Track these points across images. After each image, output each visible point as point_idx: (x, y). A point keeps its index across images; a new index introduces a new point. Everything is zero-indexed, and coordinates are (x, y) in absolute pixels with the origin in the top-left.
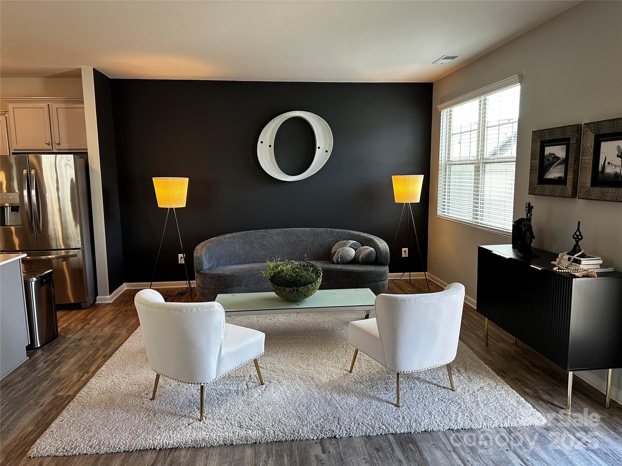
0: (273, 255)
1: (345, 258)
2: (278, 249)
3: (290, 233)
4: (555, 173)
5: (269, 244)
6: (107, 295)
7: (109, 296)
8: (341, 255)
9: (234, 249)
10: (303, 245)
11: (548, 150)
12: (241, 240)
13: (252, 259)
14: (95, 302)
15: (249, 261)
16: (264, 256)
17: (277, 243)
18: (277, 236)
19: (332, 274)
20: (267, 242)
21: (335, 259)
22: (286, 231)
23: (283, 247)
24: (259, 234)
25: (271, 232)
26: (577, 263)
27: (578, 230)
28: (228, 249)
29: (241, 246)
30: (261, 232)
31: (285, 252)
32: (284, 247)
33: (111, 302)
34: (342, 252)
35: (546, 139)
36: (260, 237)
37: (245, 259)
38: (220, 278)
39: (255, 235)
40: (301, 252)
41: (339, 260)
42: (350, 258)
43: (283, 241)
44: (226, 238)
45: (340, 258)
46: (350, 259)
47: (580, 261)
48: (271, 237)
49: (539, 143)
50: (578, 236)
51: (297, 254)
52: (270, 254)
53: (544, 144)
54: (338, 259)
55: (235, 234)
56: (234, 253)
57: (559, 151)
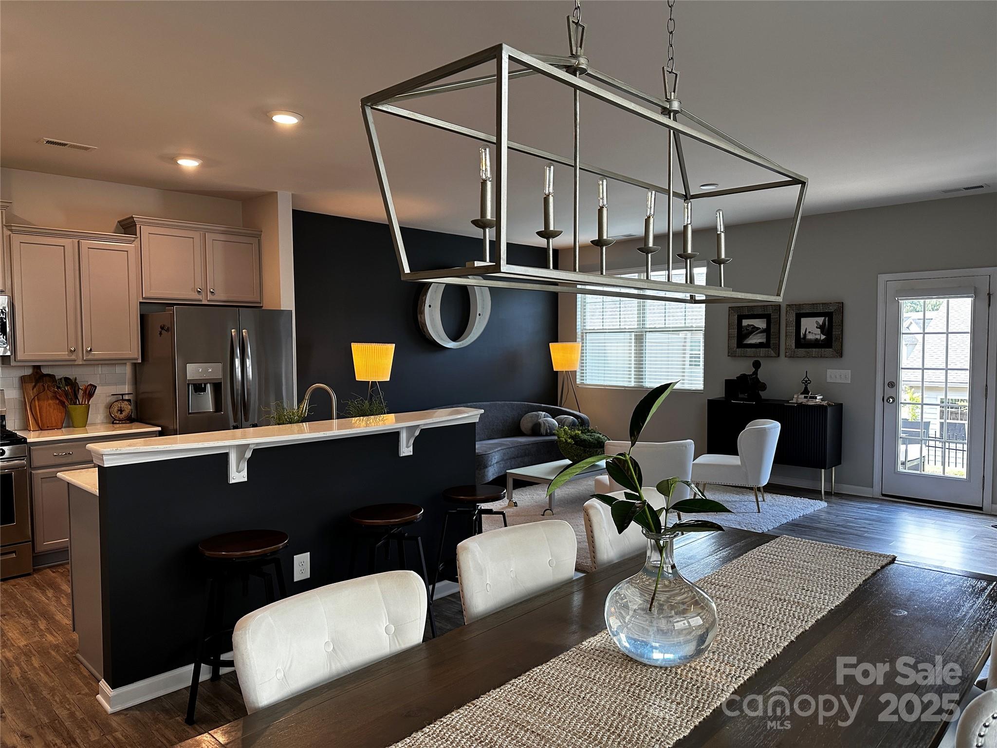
4: (754, 340)
11: (745, 322)
21: (543, 431)
26: (814, 398)
27: (806, 376)
35: (744, 314)
41: (549, 431)
47: (816, 397)
49: (736, 316)
50: (806, 381)
53: (741, 318)
54: (546, 431)
57: (761, 324)
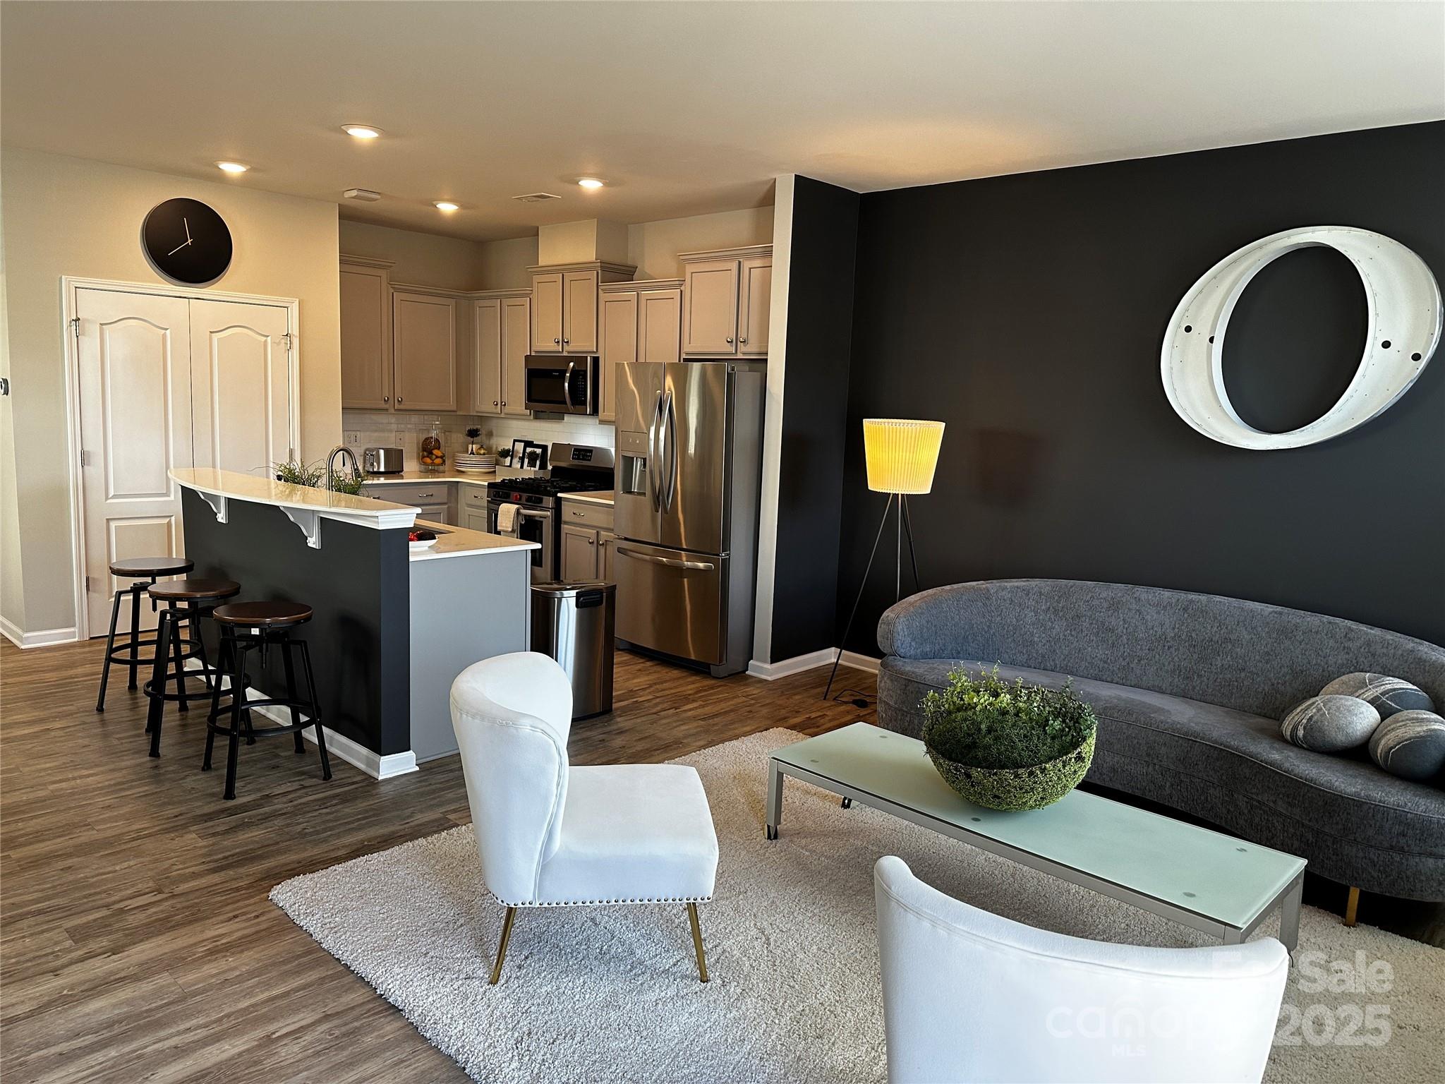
0: (1132, 666)
1: (1320, 730)
2: (1149, 650)
3: (1202, 612)
5: (1125, 631)
6: (765, 662)
7: (768, 666)
8: (1311, 718)
9: (1017, 621)
10: (1235, 656)
12: (1046, 602)
13: (1064, 660)
14: (744, 672)
15: (1056, 665)
16: (1101, 660)
17: (1151, 632)
18: (1158, 613)
19: (1242, 770)
20: (1121, 623)
21: (1288, 727)
22: (1191, 601)
23: (1166, 648)
24: (1104, 595)
25: (1144, 596)
28: (999, 618)
29: (1041, 617)
30: (1117, 590)
31: (1169, 663)
32: (1169, 648)
33: (769, 678)
34: (1319, 710)
36: (1105, 605)
37: (1043, 656)
38: (908, 685)
39: (1090, 595)
40: (1221, 676)
41: (1301, 733)
42: (1343, 739)
43: (1174, 629)
44: (1004, 589)
45: (1305, 728)
46: (1340, 739)
48: (1138, 610)
51: (1205, 679)
52: (1121, 659)
54: (1295, 729)
55: (1035, 583)
56: (1015, 633)
